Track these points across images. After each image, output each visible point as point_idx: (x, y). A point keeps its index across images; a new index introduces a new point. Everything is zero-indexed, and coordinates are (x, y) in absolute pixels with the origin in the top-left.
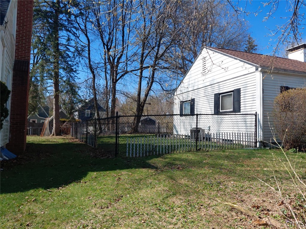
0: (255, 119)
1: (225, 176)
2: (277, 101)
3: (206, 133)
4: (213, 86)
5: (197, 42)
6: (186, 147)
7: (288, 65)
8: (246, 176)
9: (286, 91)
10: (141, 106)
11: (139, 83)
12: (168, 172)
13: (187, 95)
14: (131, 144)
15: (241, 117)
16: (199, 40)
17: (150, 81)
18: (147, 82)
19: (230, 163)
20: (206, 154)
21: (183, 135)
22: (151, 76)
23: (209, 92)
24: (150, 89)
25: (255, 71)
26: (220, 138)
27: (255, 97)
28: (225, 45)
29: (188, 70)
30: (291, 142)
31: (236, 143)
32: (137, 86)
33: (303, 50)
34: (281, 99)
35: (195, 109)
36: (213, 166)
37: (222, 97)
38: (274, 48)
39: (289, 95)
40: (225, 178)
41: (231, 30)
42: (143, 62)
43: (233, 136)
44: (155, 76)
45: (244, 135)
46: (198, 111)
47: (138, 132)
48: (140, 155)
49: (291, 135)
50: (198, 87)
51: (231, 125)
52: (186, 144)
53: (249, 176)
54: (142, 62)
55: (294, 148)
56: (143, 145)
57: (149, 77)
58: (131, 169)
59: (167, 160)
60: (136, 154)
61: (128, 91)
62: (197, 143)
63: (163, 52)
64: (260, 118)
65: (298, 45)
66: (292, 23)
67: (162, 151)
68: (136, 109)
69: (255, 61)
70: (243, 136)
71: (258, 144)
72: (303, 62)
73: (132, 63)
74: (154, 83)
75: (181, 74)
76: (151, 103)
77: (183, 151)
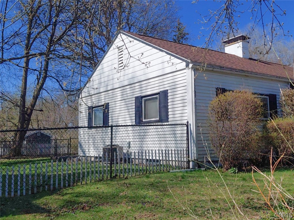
0: (186, 131)
1: (149, 213)
2: (212, 107)
3: (125, 151)
4: (133, 86)
5: (111, 23)
6: (96, 174)
7: (225, 61)
8: (176, 210)
9: (222, 94)
10: (26, 114)
11: (24, 78)
12: (67, 217)
13: (98, 97)
14: (7, 177)
15: (169, 129)
16: (113, 21)
17: (42, 75)
18: (36, 77)
19: (156, 194)
20: (124, 182)
21: (91, 157)
22: (43, 69)
23: (128, 95)
24: (41, 88)
25: (185, 67)
26: (143, 158)
27: (186, 101)
28: (149, 31)
29: (99, 62)
30: (231, 160)
31: (164, 164)
32: (21, 83)
33: (241, 42)
34: (217, 104)
35: (110, 119)
36: (133, 200)
37: (145, 101)
38: (207, 39)
39: (226, 99)
40: (148, 216)
41: (155, 11)
42: (30, 48)
43: (159, 155)
44: (50, 68)
45: (173, 152)
46: (114, 120)
47: (22, 155)
48: (23, 193)
49: (230, 151)
50: (113, 87)
51: (156, 139)
52: (96, 169)
53: (180, 210)
54: (28, 47)
55: (234, 167)
56: (27, 176)
57: (39, 69)
58: (7, 216)
59: (66, 197)
60: (16, 192)
61: (4, 91)
62: (111, 167)
63: (61, 34)
64: (192, 130)
65: (235, 36)
66: (227, 9)
67: (59, 184)
68: (18, 119)
69: (185, 55)
70: (172, 154)
71: (191, 163)
72: (242, 58)
73: (12, 47)
74: (47, 79)
75: (89, 67)
76: (44, 109)
77: (91, 181)
